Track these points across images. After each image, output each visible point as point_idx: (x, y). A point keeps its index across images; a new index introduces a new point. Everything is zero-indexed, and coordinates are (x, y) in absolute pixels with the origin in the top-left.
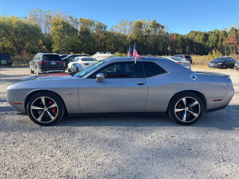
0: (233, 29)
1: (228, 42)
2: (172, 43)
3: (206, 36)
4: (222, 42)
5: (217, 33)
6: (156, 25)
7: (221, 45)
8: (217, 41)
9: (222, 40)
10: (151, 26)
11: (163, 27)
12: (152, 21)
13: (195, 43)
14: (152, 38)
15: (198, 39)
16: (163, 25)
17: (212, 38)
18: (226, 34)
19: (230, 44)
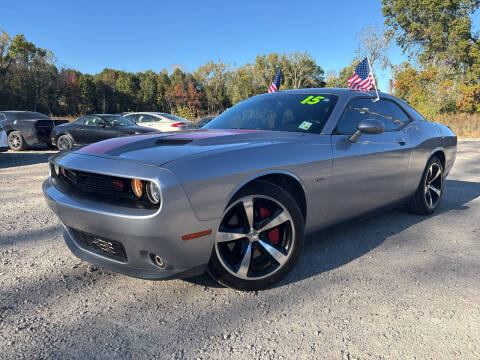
0: (178, 72)
1: (172, 94)
2: (69, 89)
3: (135, 81)
4: (163, 94)
5: (152, 77)
6: (25, 48)
7: (163, 100)
8: (155, 92)
9: (164, 90)
10: (12, 48)
11: (43, 54)
12: (13, 36)
13: (117, 93)
14: (17, 77)
15: (122, 86)
16: (43, 49)
17: (145, 85)
18: (167, 80)
19: (176, 98)
